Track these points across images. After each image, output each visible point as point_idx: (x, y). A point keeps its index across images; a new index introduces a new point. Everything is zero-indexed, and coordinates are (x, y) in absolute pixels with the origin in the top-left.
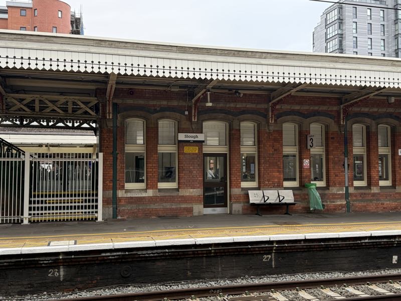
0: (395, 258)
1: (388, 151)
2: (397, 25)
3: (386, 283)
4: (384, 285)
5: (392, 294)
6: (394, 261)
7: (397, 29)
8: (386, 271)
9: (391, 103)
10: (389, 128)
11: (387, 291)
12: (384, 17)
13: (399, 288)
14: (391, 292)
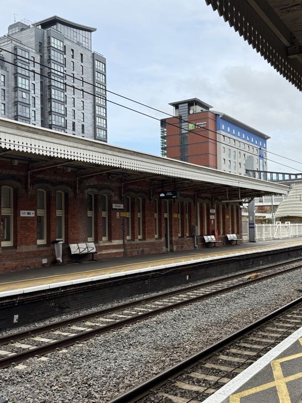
0: (16, 317)
1: (10, 212)
2: (16, 93)
3: (7, 344)
4: (5, 346)
5: (14, 354)
6: (15, 321)
7: (16, 96)
8: (7, 332)
9: (14, 166)
10: (12, 189)
11: (9, 353)
12: (4, 82)
13: (20, 346)
14: (13, 352)
